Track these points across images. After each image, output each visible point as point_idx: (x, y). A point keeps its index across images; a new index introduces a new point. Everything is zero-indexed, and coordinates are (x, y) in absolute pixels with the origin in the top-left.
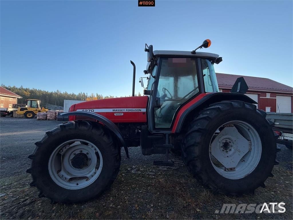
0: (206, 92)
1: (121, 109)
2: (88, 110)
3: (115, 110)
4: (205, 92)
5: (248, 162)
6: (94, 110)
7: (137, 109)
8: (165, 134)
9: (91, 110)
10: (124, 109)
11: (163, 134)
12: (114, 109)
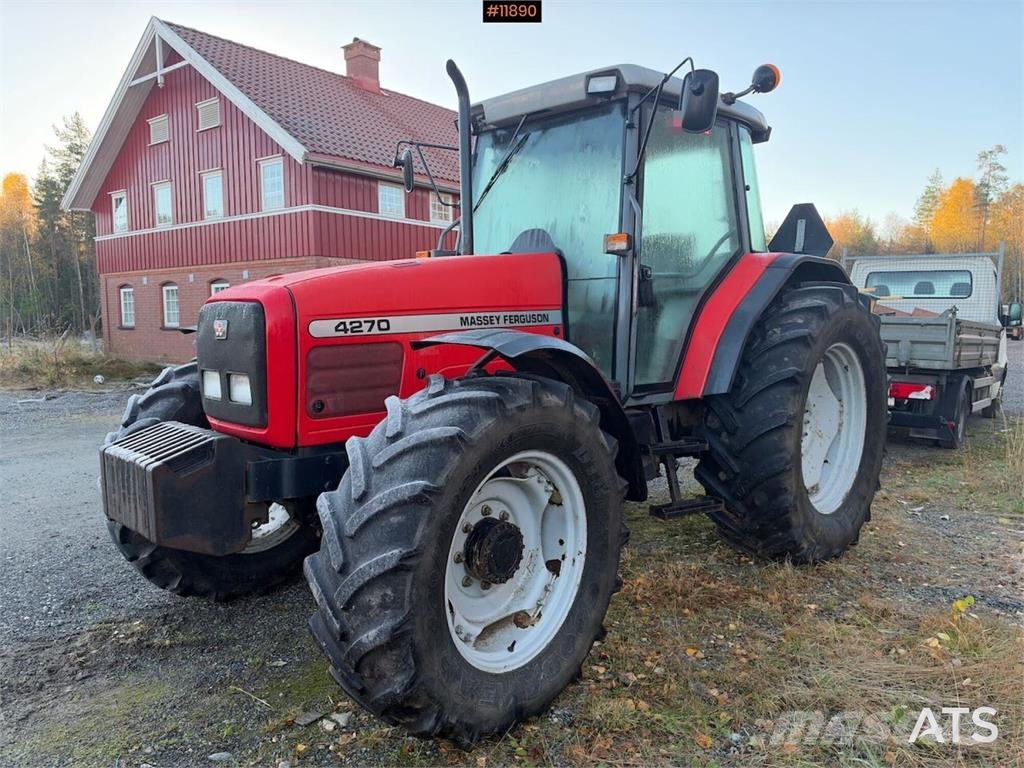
0: (754, 248)
1: (488, 314)
2: (362, 320)
3: (467, 318)
4: (752, 251)
5: (838, 462)
6: (387, 322)
7: (536, 313)
8: (656, 406)
9: (376, 319)
10: (497, 314)
11: (649, 405)
12: (464, 315)
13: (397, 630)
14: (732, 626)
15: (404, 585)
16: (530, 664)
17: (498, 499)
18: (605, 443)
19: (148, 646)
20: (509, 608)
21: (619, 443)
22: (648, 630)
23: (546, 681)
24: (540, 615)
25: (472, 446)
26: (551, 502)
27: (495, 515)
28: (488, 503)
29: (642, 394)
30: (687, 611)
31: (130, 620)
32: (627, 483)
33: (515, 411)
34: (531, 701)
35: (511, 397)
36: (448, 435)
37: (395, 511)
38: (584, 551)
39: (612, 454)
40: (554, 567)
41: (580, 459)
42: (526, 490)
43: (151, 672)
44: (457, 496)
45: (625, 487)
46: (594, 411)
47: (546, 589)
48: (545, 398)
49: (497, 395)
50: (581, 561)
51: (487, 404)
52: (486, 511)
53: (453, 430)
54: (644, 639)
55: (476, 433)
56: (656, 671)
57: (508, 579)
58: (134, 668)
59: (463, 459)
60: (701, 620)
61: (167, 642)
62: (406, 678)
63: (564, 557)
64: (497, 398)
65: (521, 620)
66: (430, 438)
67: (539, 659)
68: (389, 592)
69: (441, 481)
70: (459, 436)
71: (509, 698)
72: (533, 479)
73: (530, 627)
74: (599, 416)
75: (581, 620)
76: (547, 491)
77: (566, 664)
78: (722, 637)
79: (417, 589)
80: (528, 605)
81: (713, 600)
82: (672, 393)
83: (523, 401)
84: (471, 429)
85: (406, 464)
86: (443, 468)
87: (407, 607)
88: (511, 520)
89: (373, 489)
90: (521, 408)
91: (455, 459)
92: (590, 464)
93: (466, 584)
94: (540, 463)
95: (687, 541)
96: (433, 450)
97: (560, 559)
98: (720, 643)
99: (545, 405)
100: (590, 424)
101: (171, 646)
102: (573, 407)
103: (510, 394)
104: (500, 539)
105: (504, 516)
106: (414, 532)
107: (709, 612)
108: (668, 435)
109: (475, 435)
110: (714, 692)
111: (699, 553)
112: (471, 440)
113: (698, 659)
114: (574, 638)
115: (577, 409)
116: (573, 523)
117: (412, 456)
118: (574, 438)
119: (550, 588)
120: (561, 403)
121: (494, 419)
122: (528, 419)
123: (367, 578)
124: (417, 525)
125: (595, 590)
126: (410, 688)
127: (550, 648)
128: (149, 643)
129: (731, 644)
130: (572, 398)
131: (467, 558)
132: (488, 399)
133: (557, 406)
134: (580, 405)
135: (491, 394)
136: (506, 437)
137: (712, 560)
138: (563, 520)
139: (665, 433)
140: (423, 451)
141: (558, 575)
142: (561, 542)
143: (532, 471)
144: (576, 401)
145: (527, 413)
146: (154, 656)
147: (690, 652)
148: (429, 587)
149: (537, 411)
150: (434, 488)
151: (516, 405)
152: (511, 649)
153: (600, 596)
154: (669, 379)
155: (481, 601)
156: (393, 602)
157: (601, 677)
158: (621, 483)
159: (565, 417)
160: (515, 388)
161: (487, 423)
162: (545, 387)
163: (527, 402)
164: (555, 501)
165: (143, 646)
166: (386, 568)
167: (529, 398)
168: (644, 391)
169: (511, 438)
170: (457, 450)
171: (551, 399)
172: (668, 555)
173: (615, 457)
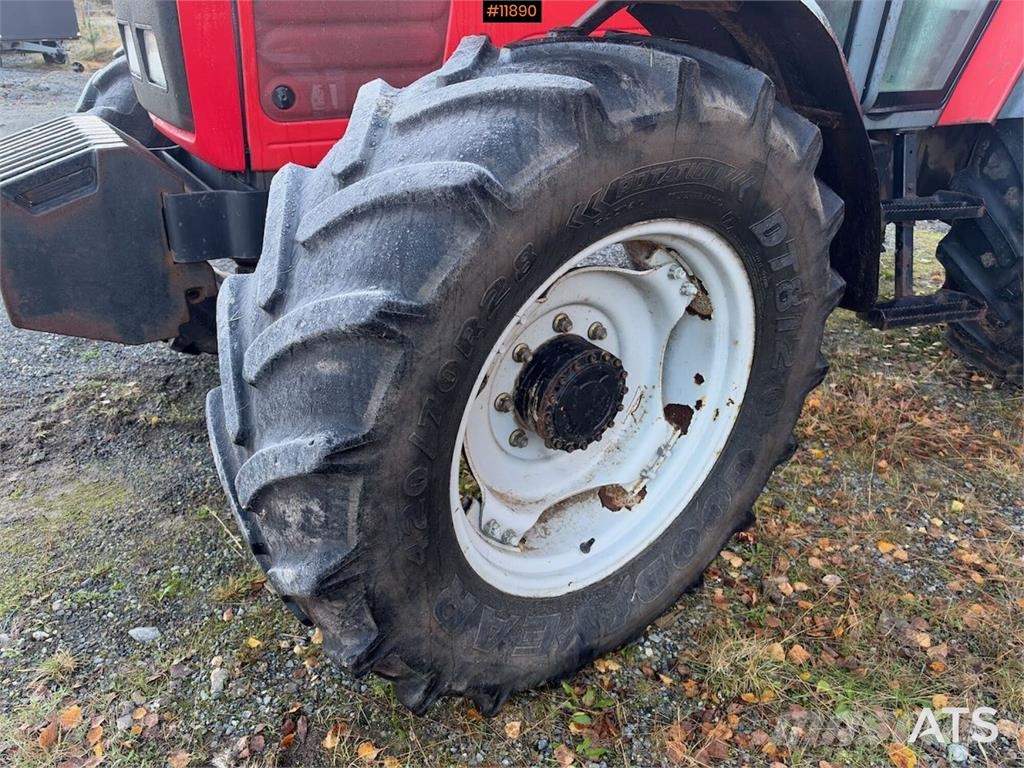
13: (329, 579)
14: (957, 505)
15: (345, 498)
16: (616, 577)
17: (586, 303)
18: (820, 208)
19: (130, 423)
20: (591, 476)
21: (847, 209)
22: (818, 492)
23: (639, 602)
24: (643, 493)
25: (512, 213)
26: (690, 310)
27: (580, 329)
28: (567, 311)
29: (888, 109)
30: (883, 463)
31: (125, 379)
32: (842, 282)
33: (629, 129)
34: (608, 638)
35: (624, 93)
36: (450, 183)
37: (327, 348)
38: (739, 399)
39: (829, 230)
40: (679, 416)
41: (762, 238)
42: (646, 290)
43: (120, 464)
44: (473, 324)
45: (840, 291)
46: (811, 138)
47: (660, 452)
48: (707, 102)
49: (586, 85)
50: (730, 416)
51: (561, 107)
52: (561, 324)
53: (464, 171)
54: (811, 509)
55: (527, 179)
56: (826, 579)
57: (590, 441)
58: (103, 456)
59: (486, 243)
60: (906, 483)
61: (155, 419)
62: (358, 646)
63: (699, 404)
64: (587, 94)
65: (610, 497)
66: (408, 187)
67: (632, 567)
68: (316, 508)
69: (429, 293)
70: (479, 188)
71: (570, 637)
72: (660, 273)
73: (624, 509)
74: (819, 150)
75: (713, 507)
76: (684, 294)
77: (679, 573)
78: (939, 523)
79: (376, 505)
80: (624, 476)
81: (925, 448)
82: (937, 112)
83: (653, 104)
84: (514, 171)
85: (357, 243)
86: (435, 263)
87: (354, 539)
88: (608, 345)
89: (295, 291)
90: (645, 124)
91: (468, 242)
92: (781, 249)
93: (518, 440)
94: (675, 244)
95: (890, 338)
96: (419, 217)
97: (692, 407)
98: (936, 534)
99: (703, 118)
100: (798, 168)
101: (158, 425)
102: (766, 127)
103: (624, 86)
104: (580, 380)
105: (597, 333)
106: (365, 399)
107: (920, 470)
108: (913, 185)
109: (520, 186)
110: (924, 640)
111: (908, 360)
112: (509, 198)
113: (896, 559)
114: (698, 534)
115: (777, 131)
116: (726, 353)
117: (373, 227)
118: (758, 194)
119: (668, 453)
120: (744, 116)
121: (573, 149)
122: (660, 150)
123: (271, 478)
124: (371, 386)
125: (748, 461)
126: (368, 659)
127: (654, 549)
128: (133, 418)
129: (953, 538)
130: (770, 104)
131: (519, 403)
132: (562, 94)
133: (733, 121)
134: (785, 124)
135: (573, 83)
136: (600, 192)
137: (927, 375)
138: (709, 343)
139: (909, 181)
140: (396, 218)
141: (685, 432)
142: (699, 379)
143: (658, 257)
144: (776, 114)
145: (661, 138)
146: (132, 439)
147: (885, 547)
148: (405, 496)
149: (685, 132)
150: (411, 309)
151: (632, 115)
152: (586, 547)
153: (755, 470)
154: (938, 85)
155: (546, 466)
156: (326, 525)
157: (734, 575)
158: (833, 284)
159: (747, 149)
160: (639, 73)
161: (556, 155)
162: (710, 75)
163: (663, 108)
164: (699, 310)
165: (124, 422)
166: (300, 470)
167: (667, 99)
168: (891, 105)
169: (612, 195)
170: (473, 218)
171: (722, 106)
172: (860, 361)
173: (833, 234)
